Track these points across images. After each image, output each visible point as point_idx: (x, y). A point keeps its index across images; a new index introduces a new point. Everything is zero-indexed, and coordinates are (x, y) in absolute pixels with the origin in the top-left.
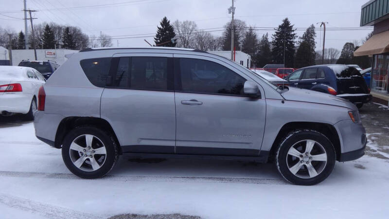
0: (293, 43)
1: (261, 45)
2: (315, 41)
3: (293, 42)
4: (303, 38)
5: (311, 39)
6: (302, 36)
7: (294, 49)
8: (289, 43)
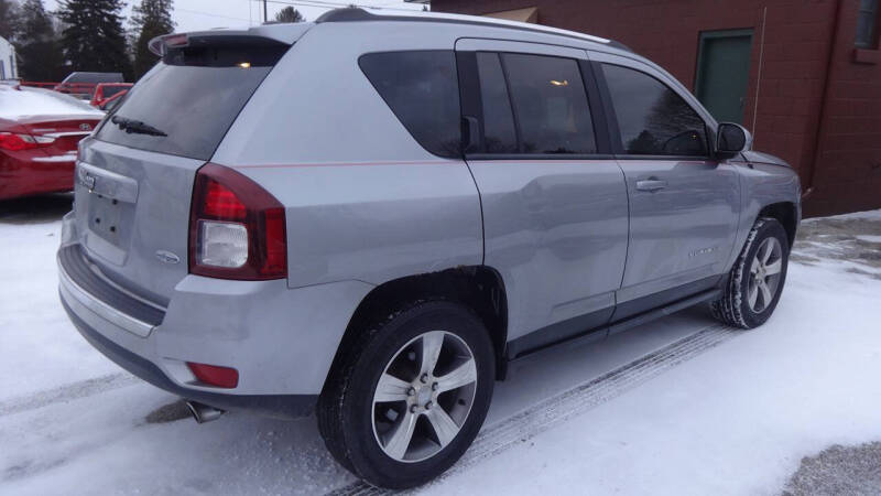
0: (118, 20)
1: (26, 19)
2: (172, 19)
3: (115, 17)
4: (144, 9)
5: (163, 15)
6: (139, 5)
7: (122, 34)
8: (106, 19)
